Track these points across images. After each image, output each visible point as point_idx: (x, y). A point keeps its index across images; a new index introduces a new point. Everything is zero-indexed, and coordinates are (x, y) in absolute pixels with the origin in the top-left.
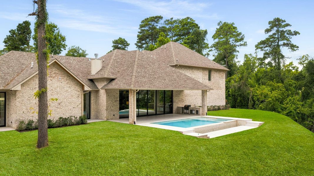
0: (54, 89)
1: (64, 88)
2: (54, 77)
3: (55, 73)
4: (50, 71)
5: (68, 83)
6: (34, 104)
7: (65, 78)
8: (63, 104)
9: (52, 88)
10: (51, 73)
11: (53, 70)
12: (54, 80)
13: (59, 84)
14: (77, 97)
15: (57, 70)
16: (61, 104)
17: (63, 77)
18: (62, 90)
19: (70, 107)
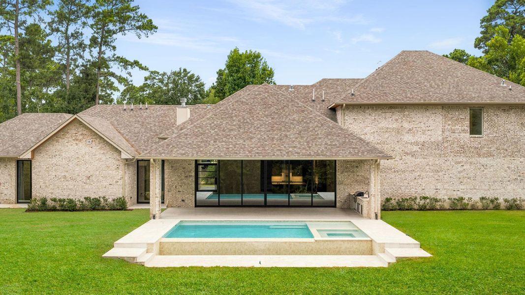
0: (80, 157)
1: (95, 155)
2: (80, 141)
3: (82, 134)
4: (75, 132)
5: (101, 148)
6: (54, 176)
7: (97, 141)
8: (93, 178)
9: (77, 156)
10: (77, 135)
11: (80, 130)
12: (80, 145)
13: (87, 149)
14: (116, 169)
15: (85, 131)
16: (91, 178)
17: (94, 140)
18: (92, 158)
19: (105, 184)
